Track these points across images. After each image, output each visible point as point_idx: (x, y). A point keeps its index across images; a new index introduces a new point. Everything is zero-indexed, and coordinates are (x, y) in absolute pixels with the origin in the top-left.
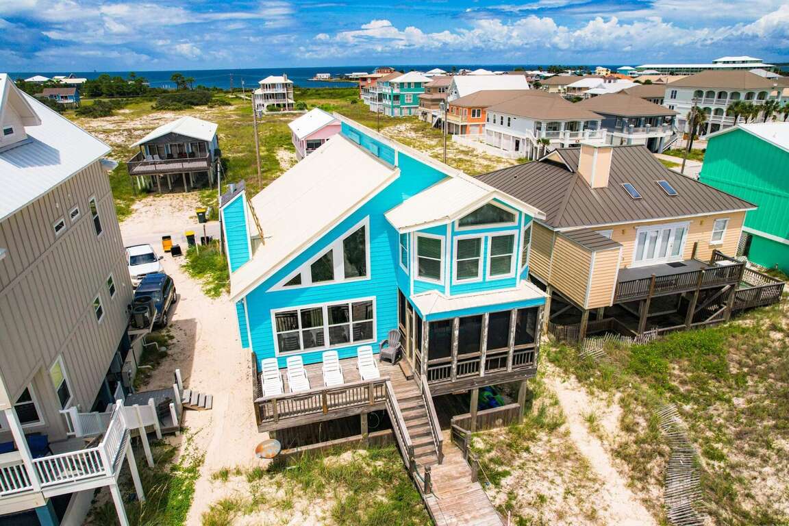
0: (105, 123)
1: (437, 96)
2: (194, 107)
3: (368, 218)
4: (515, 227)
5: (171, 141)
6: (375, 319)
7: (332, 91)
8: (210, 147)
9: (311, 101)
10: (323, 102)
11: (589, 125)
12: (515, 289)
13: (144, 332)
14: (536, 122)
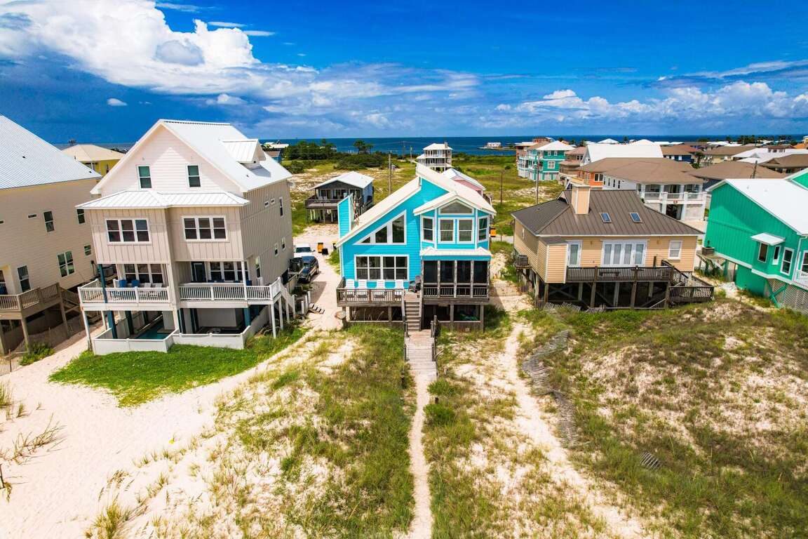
0: (296, 178)
1: (574, 163)
2: (367, 168)
3: (405, 211)
4: (472, 216)
5: (337, 186)
6: (408, 268)
7: (494, 158)
8: (364, 194)
9: (469, 167)
10: (480, 167)
11: (690, 188)
12: (475, 251)
13: (296, 273)
14: (637, 184)
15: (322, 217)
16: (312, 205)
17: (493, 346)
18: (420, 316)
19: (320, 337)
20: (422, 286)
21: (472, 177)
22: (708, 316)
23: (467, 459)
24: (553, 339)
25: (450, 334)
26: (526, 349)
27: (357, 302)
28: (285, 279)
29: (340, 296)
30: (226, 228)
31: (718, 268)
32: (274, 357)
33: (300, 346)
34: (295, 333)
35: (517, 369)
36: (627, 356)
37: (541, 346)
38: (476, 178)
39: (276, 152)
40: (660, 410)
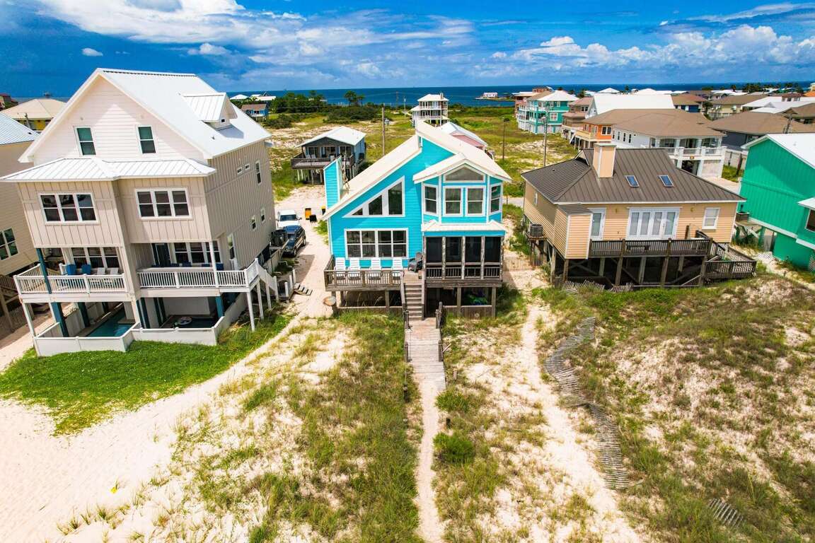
0: (284, 133)
1: (579, 114)
2: (358, 121)
3: (403, 177)
4: (484, 184)
5: (325, 144)
6: (407, 244)
7: (491, 110)
8: (355, 151)
9: (466, 119)
10: (477, 119)
11: (708, 142)
12: (485, 224)
13: (279, 249)
14: (651, 139)
15: (310, 177)
16: (299, 164)
17: (508, 337)
18: (423, 302)
19: (307, 328)
20: (424, 266)
21: (471, 131)
22: (752, 297)
23: (493, 515)
24: (578, 328)
25: (457, 321)
26: (547, 341)
27: (349, 285)
28: (265, 255)
29: (328, 279)
30: (188, 202)
31: (752, 235)
32: (252, 356)
33: (282, 340)
34: (277, 322)
35: (539, 369)
36: (671, 354)
37: (564, 338)
38: (473, 131)
39: (261, 105)
40: (722, 430)
